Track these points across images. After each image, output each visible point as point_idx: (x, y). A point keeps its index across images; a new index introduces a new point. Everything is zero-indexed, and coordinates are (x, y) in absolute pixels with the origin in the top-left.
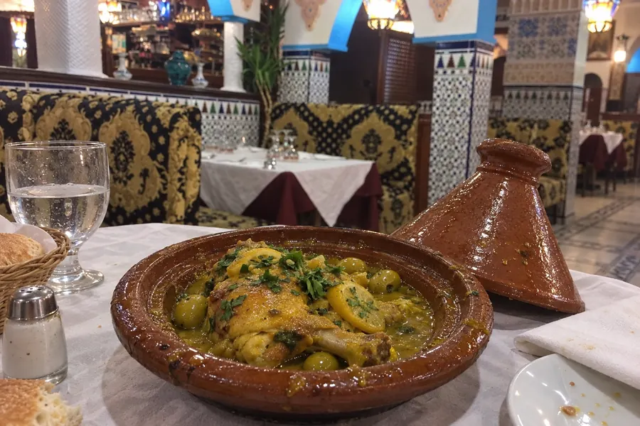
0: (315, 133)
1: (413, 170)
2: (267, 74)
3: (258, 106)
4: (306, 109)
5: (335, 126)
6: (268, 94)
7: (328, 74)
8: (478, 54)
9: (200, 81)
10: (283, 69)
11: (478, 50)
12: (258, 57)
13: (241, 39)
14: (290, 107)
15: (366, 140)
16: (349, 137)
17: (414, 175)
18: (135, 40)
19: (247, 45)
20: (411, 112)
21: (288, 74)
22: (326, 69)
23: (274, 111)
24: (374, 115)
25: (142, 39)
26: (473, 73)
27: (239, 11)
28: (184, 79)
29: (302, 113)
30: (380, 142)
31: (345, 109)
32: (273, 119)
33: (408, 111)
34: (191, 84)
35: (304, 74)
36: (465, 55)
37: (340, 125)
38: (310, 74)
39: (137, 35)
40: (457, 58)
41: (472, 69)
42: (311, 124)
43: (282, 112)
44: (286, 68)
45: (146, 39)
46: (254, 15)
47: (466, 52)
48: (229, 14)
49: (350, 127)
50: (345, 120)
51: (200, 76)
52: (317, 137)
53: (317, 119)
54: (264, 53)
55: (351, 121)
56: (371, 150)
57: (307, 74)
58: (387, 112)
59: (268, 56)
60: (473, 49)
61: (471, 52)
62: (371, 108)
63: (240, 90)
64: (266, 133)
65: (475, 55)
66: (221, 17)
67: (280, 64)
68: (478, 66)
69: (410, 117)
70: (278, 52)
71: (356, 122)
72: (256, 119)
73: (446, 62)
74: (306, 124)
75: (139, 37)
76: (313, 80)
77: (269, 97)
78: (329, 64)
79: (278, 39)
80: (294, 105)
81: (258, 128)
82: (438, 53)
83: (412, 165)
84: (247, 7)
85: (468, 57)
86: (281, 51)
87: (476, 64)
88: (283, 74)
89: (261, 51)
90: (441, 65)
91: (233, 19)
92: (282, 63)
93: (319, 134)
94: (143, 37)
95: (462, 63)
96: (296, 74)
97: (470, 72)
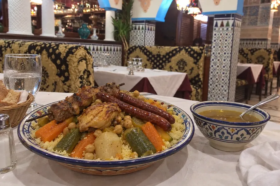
0: (150, 60)
1: (202, 79)
2: (125, 32)
3: (121, 47)
4: (145, 48)
5: (162, 57)
6: (126, 41)
7: (154, 32)
8: (235, 20)
9: (95, 36)
10: (132, 29)
11: (236, 18)
12: (121, 25)
13: (114, 17)
14: (137, 47)
15: (178, 63)
16: (169, 62)
17: (202, 81)
18: (65, 21)
19: (116, 20)
20: (201, 49)
21: (135, 32)
22: (154, 29)
23: (129, 50)
24: (183, 51)
25: (68, 21)
26: (233, 29)
27: (113, 5)
28: (87, 36)
29: (143, 51)
30: (186, 65)
31: (167, 49)
32: (129, 54)
33: (199, 49)
34: (90, 38)
35: (142, 32)
36: (229, 21)
37: (164, 56)
38: (145, 32)
39: (66, 19)
40: (225, 22)
41: (233, 27)
42: (148, 56)
43: (133, 50)
44: (134, 28)
45: (70, 21)
46: (119, 7)
47: (230, 19)
48: (109, 7)
49: (170, 57)
50: (167, 54)
51: (95, 34)
52: (152, 62)
53: (151, 53)
54: (123, 23)
55: (171, 54)
56: (181, 69)
57: (144, 32)
58: (189, 50)
59: (126, 24)
60: (233, 18)
61: (232, 19)
62: (182, 47)
63: (112, 40)
64: (126, 60)
65: (234, 21)
66: (104, 8)
67: (131, 27)
68: (235, 26)
69: (200, 52)
70: (130, 22)
71: (174, 55)
72: (120, 53)
73: (219, 25)
74: (146, 56)
75: (67, 20)
76: (147, 35)
77: (126, 43)
78: (155, 27)
79: (130, 16)
80: (139, 46)
81: (121, 57)
82: (215, 20)
83: (201, 77)
84: (117, 3)
85: (231, 22)
86: (131, 21)
87: (235, 25)
88: (132, 31)
89: (122, 22)
90: (216, 25)
91: (110, 9)
92: (132, 26)
93: (152, 61)
94: (69, 20)
95: (228, 25)
96: (138, 32)
97: (232, 29)
